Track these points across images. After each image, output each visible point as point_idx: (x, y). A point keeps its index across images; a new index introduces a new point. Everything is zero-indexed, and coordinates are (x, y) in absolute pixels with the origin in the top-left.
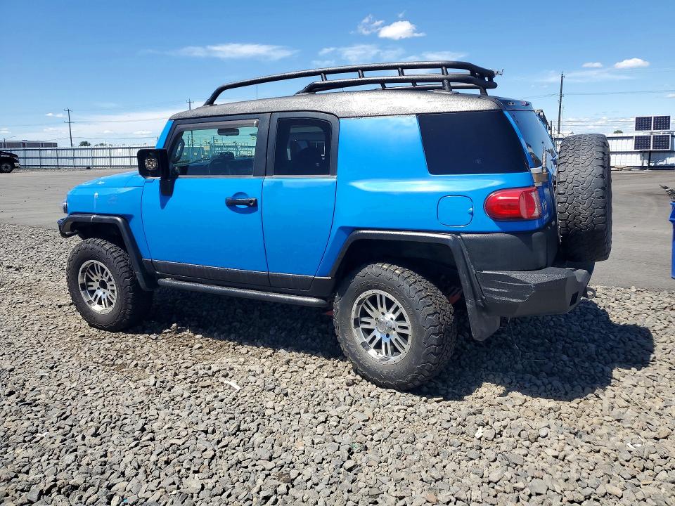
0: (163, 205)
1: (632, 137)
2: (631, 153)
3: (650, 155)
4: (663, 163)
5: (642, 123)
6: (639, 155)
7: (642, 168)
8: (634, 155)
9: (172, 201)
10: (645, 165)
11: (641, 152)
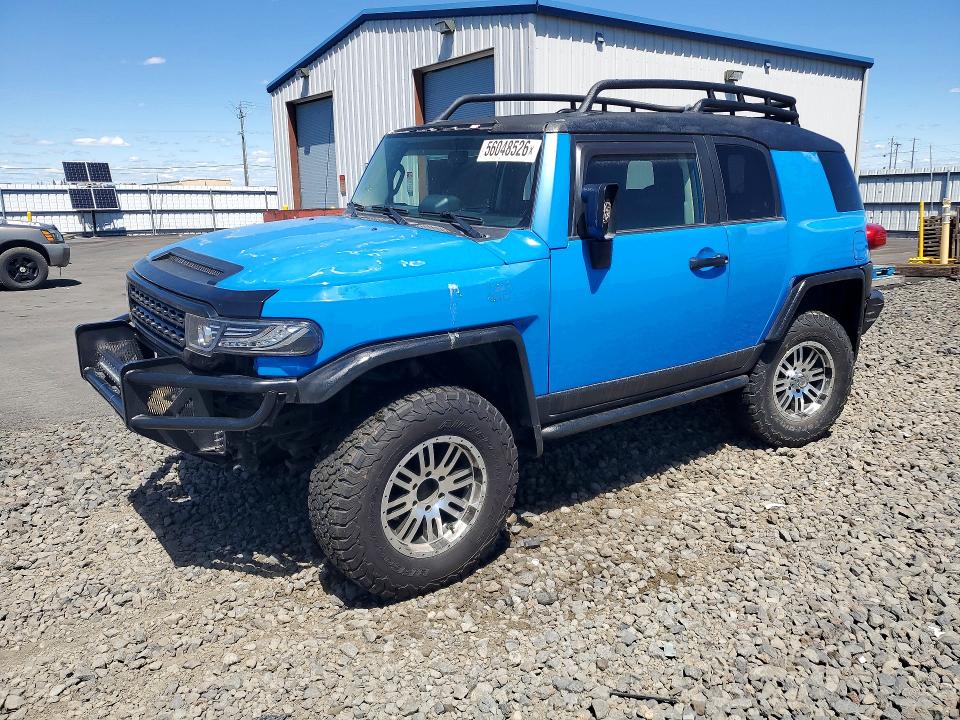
0: (594, 286)
1: (64, 192)
2: (66, 213)
3: (94, 216)
4: (111, 227)
5: (74, 171)
6: (76, 217)
7: (85, 234)
8: (70, 217)
9: (612, 276)
10: (88, 230)
11: (79, 212)
